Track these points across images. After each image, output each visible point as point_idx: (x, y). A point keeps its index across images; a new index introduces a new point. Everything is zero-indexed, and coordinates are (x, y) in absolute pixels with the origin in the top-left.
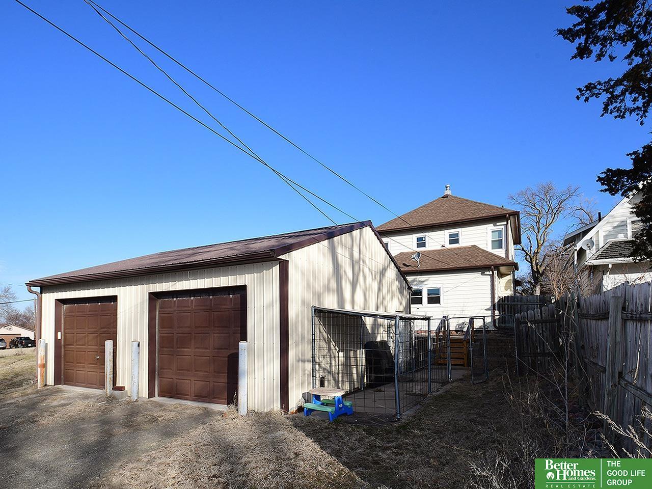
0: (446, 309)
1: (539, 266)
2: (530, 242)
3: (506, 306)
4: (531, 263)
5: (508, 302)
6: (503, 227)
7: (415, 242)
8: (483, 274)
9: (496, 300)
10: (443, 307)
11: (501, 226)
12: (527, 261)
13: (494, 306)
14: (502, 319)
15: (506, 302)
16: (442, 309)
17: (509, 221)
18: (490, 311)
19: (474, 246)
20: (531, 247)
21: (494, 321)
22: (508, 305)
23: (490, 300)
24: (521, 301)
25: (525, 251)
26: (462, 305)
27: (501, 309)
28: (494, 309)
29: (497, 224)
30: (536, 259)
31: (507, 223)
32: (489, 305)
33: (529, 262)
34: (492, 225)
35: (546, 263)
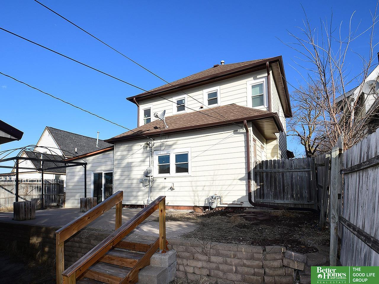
0: (195, 179)
1: (310, 148)
2: (304, 129)
3: (264, 174)
4: (305, 145)
5: (267, 168)
6: (264, 79)
7: (175, 106)
8: (236, 132)
9: (252, 167)
10: (191, 176)
11: (261, 79)
12: (302, 144)
13: (249, 174)
14: (260, 193)
15: (264, 169)
16: (190, 179)
17: (271, 72)
18: (245, 182)
19: (233, 105)
20: (305, 133)
21: (250, 194)
22: (267, 173)
23: (244, 166)
24: (283, 167)
25: (300, 136)
26: (212, 173)
27: (258, 178)
28: (249, 178)
29: (258, 77)
30: (309, 142)
31: (269, 74)
32: (243, 173)
33: (304, 145)
34: (252, 78)
35: (316, 144)
